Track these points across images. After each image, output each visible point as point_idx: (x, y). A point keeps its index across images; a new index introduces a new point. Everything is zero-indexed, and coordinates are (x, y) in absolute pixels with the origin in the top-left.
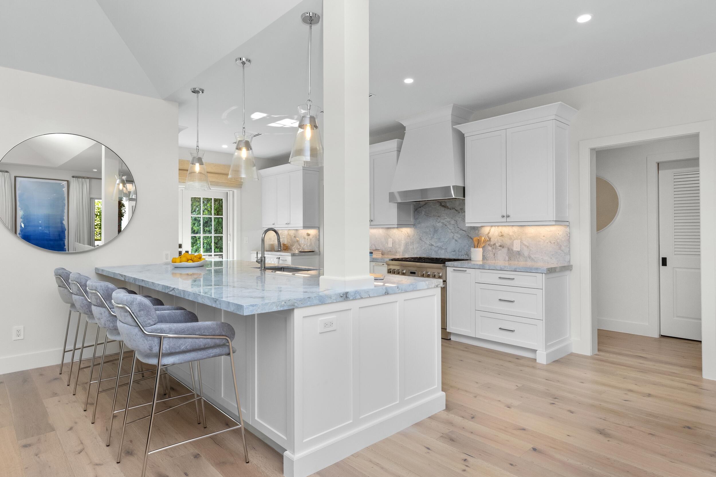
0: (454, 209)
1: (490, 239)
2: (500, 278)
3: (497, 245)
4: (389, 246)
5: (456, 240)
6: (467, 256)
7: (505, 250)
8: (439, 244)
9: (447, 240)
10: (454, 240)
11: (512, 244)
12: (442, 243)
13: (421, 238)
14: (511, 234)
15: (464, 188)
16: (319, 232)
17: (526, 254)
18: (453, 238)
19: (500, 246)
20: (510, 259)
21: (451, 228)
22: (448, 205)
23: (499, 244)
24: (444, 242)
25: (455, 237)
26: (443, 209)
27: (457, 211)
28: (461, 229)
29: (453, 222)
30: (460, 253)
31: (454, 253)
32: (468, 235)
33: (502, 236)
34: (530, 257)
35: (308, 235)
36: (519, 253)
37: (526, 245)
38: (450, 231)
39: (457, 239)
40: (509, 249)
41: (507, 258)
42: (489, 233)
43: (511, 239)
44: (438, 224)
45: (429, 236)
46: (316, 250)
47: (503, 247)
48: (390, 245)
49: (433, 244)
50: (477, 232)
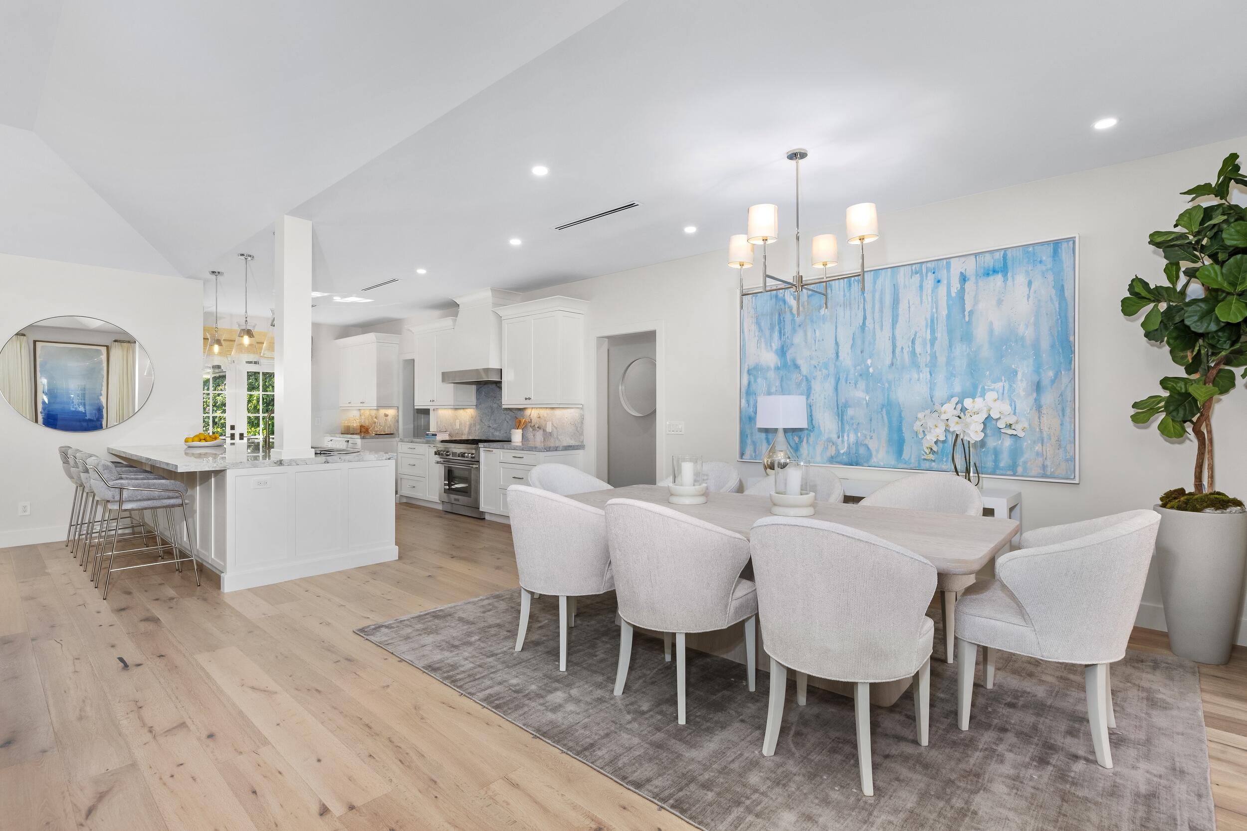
1: (531, 420)
2: (514, 457)
3: (536, 426)
5: (507, 422)
6: (509, 438)
7: (541, 432)
8: (495, 426)
9: (500, 421)
11: (546, 426)
12: (497, 425)
13: (481, 419)
14: (545, 416)
15: (501, 369)
16: (398, 412)
17: (555, 433)
19: (538, 427)
24: (498, 423)
28: (499, 411)
32: (516, 417)
33: (539, 417)
34: (557, 438)
35: (386, 415)
36: (550, 434)
37: (555, 427)
38: (503, 413)
39: (508, 420)
40: (544, 430)
41: (543, 439)
42: (530, 414)
43: (545, 420)
45: (488, 417)
46: (395, 432)
47: (540, 429)
48: (458, 427)
49: (491, 425)
50: (522, 413)
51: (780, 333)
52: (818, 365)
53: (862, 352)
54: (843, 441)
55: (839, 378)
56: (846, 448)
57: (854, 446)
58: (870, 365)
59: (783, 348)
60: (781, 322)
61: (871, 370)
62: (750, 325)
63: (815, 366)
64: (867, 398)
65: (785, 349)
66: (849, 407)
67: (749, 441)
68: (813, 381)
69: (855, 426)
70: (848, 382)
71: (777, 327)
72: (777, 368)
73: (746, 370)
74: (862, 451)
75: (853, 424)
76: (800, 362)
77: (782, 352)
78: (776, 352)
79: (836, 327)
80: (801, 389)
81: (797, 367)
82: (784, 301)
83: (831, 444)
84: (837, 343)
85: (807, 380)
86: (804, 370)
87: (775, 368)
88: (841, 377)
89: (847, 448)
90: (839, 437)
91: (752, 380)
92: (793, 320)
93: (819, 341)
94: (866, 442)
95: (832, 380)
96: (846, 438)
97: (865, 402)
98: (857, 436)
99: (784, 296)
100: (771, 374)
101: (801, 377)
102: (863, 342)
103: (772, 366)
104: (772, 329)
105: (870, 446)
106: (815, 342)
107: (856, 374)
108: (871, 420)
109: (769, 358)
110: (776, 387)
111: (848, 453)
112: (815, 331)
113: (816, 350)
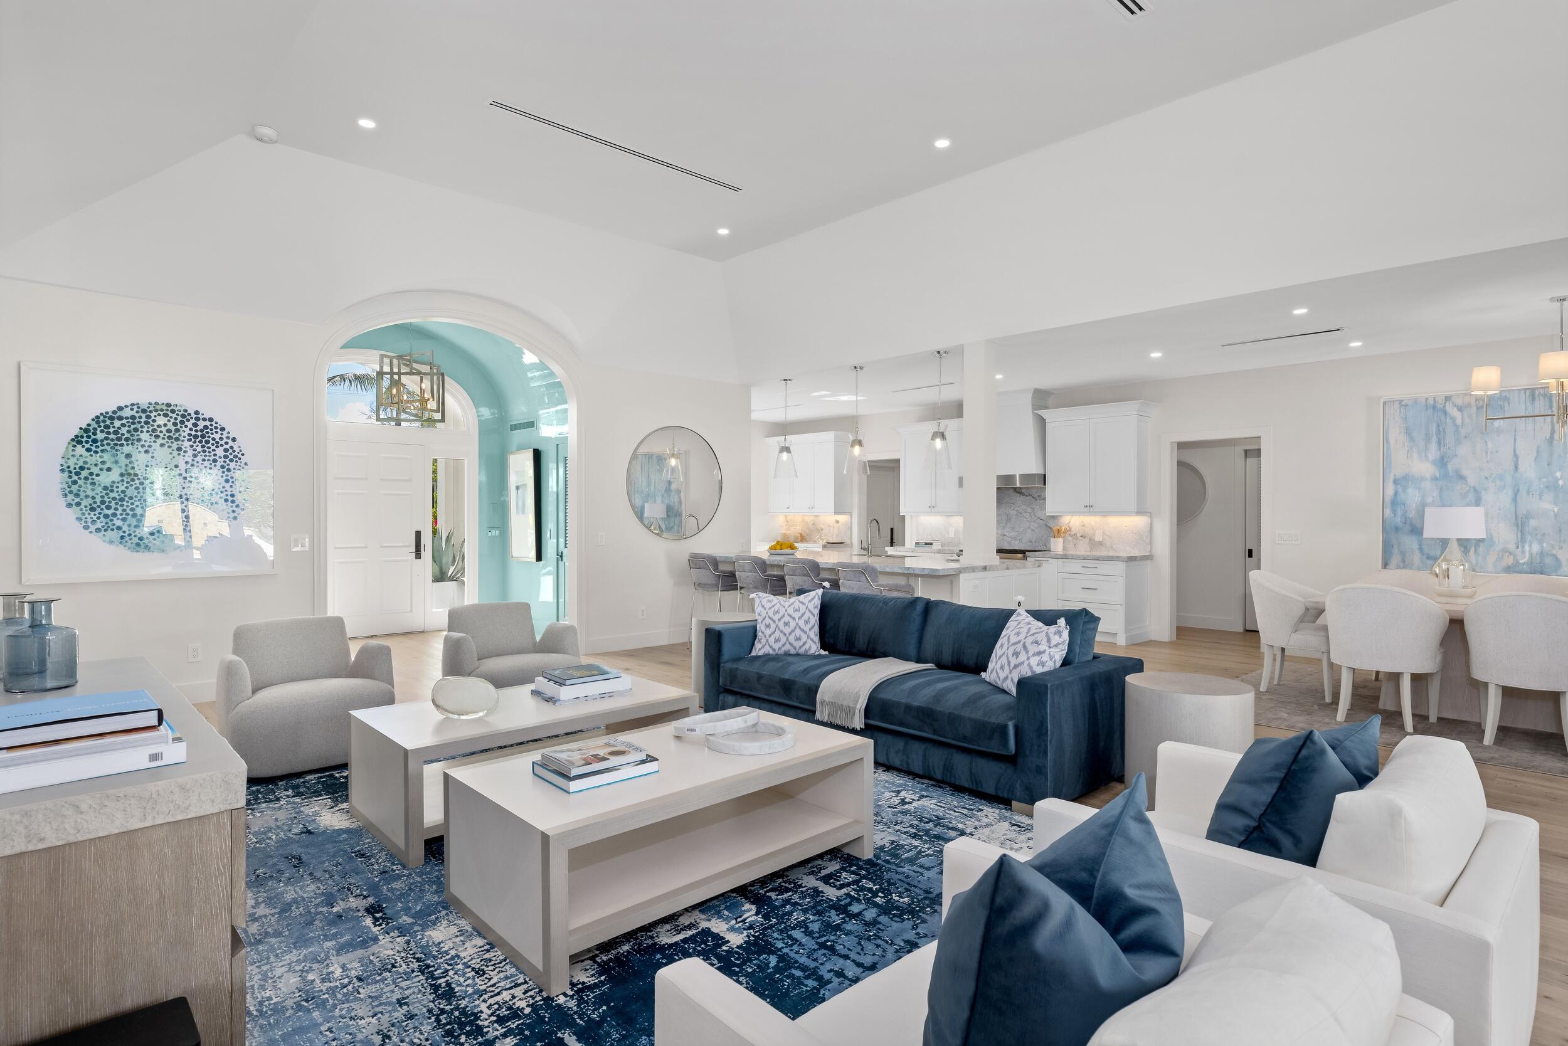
0: (1031, 495)
1: (1071, 529)
2: (1083, 567)
3: (1078, 534)
4: (950, 536)
5: (1033, 530)
6: (1045, 547)
7: (1087, 541)
8: (1013, 534)
9: (1022, 529)
10: (1030, 530)
11: (1094, 534)
14: (1093, 524)
15: (1045, 475)
16: (851, 518)
17: (1108, 544)
18: (1029, 527)
19: (1081, 536)
20: (1091, 549)
21: (1027, 517)
22: (1023, 491)
23: (1081, 534)
24: (1018, 531)
25: (1031, 526)
26: (1018, 495)
27: (1034, 498)
28: (1038, 518)
29: (1029, 510)
30: (1037, 544)
31: (1030, 544)
32: (1046, 525)
33: (1083, 525)
34: (1112, 547)
35: (837, 522)
36: (1100, 543)
37: (1107, 536)
38: (1026, 520)
39: (1034, 528)
40: (1090, 540)
41: (1089, 549)
42: (1069, 523)
43: (1092, 529)
44: (1012, 512)
45: (1001, 525)
46: (847, 540)
47: (1085, 538)
48: (952, 535)
49: (1005, 534)
50: (1056, 521)
51: (1439, 443)
52: (1490, 476)
53: (1548, 465)
54: (1523, 552)
55: (1518, 490)
56: (1527, 558)
57: (1538, 556)
58: (1559, 477)
59: (1443, 459)
60: (1440, 430)
61: (1561, 482)
62: (1396, 434)
63: (1487, 478)
64: (1556, 509)
65: (1445, 460)
66: (1532, 518)
67: (1395, 550)
68: (1483, 493)
69: (1539, 537)
70: (1531, 493)
71: (1435, 437)
72: (1435, 479)
73: (1392, 479)
74: (1548, 560)
75: (1536, 535)
76: (1465, 472)
77: (1442, 462)
78: (1434, 462)
79: (1515, 440)
80: (1468, 500)
81: (1461, 478)
82: (1445, 413)
83: (1507, 554)
84: (1516, 455)
85: (1475, 491)
86: (1472, 480)
87: (1432, 478)
88: (1521, 489)
89: (1529, 557)
90: (1518, 548)
91: (1400, 489)
92: (1457, 431)
93: (1491, 452)
94: (1554, 552)
95: (1509, 492)
96: (1527, 548)
97: (1552, 513)
98: (1542, 547)
99: (1445, 406)
100: (1427, 485)
101: (1468, 488)
102: (1551, 455)
103: (1428, 476)
104: (1428, 439)
105: (1558, 556)
106: (1487, 454)
107: (1542, 486)
108: (1560, 531)
109: (1423, 467)
110: (1433, 497)
111: (1531, 562)
112: (1486, 442)
113: (1488, 462)
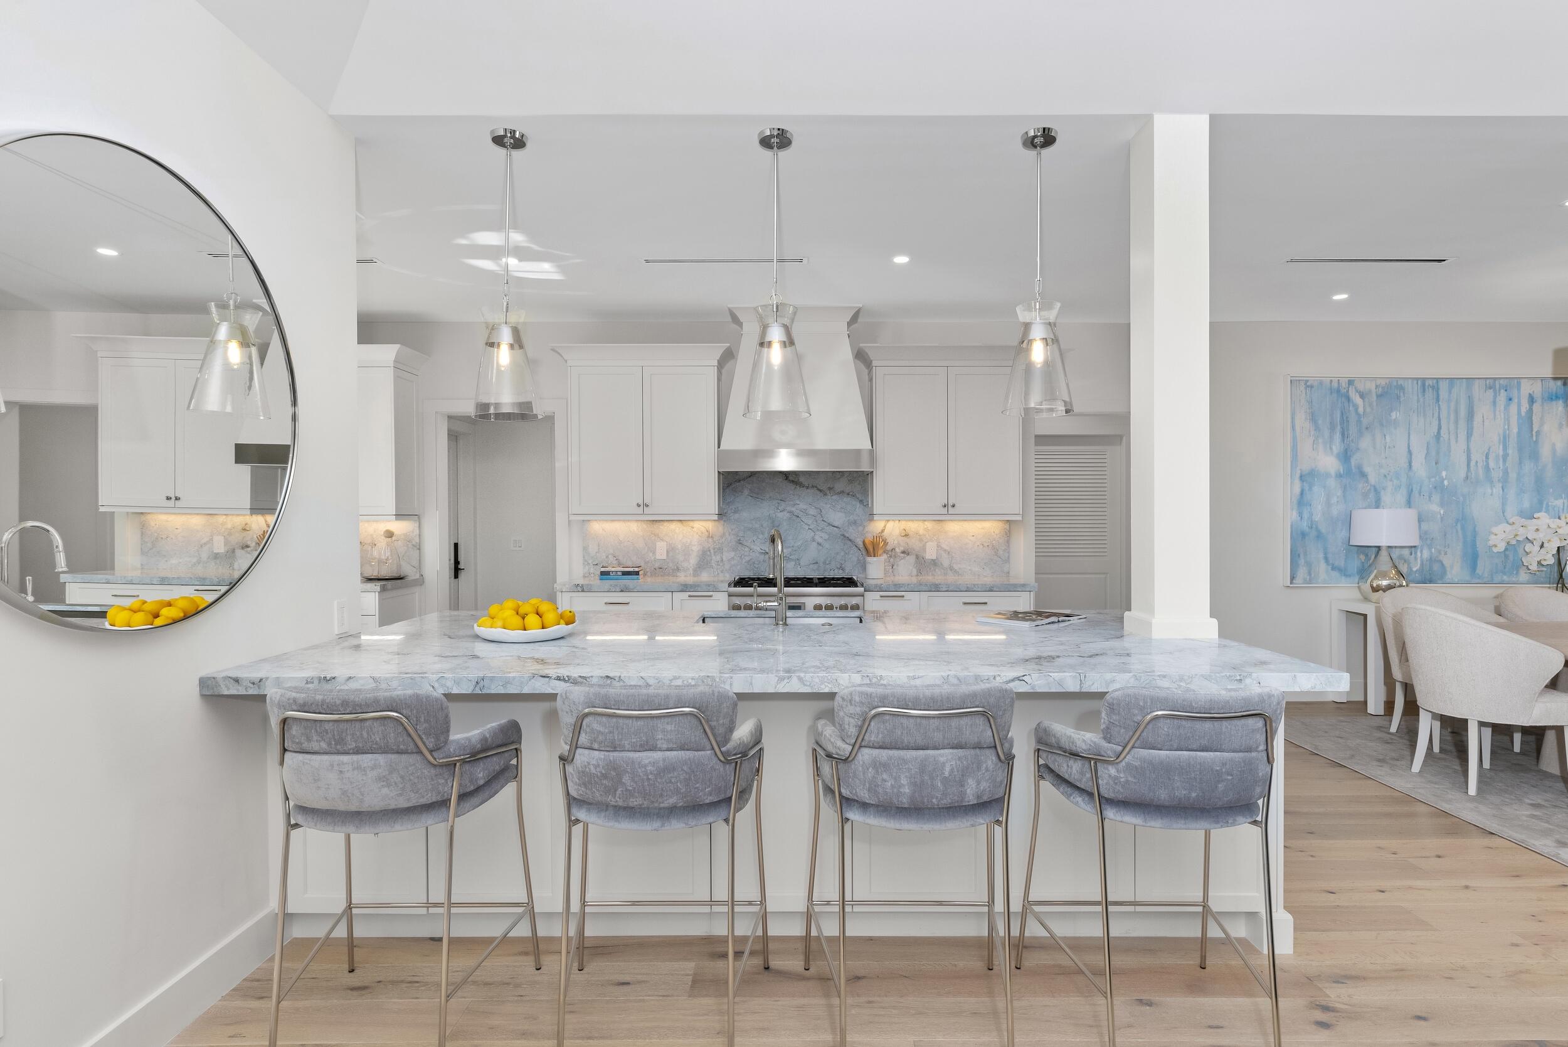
0: (816, 487)
1: (885, 541)
2: (965, 603)
3: (897, 550)
4: (658, 557)
5: (819, 544)
6: (841, 571)
7: (911, 559)
9: (799, 543)
10: (814, 544)
11: (924, 549)
13: (740, 540)
14: (921, 532)
16: (420, 527)
17: (946, 563)
18: (814, 540)
19: (903, 552)
20: (919, 572)
21: (810, 522)
22: (802, 479)
23: (902, 549)
24: (793, 547)
25: (817, 537)
26: (792, 486)
27: (821, 491)
28: (829, 524)
29: (812, 511)
30: (827, 566)
31: (816, 566)
32: (843, 535)
33: (906, 535)
34: (951, 568)
35: (395, 534)
36: (934, 563)
37: (945, 550)
38: (807, 527)
39: (820, 540)
40: (917, 557)
41: (915, 572)
42: (883, 531)
43: (921, 540)
44: (780, 515)
45: (761, 536)
47: (908, 554)
48: (661, 555)
50: (861, 528)
51: (1343, 434)
52: (1388, 474)
53: (1436, 463)
54: (1416, 558)
55: (1412, 490)
56: (1419, 565)
57: (1428, 563)
58: (1444, 477)
59: (1347, 453)
60: (1344, 420)
61: (1446, 483)
62: (1302, 420)
63: (1385, 476)
64: (1442, 512)
65: (1349, 453)
66: (1423, 521)
67: (1302, 561)
68: (1382, 493)
69: (1429, 542)
70: (1422, 494)
71: (1339, 427)
72: (1339, 476)
73: (1298, 475)
74: (1436, 567)
75: (1427, 539)
76: (1367, 469)
77: (1345, 456)
78: (1338, 456)
79: (1409, 434)
80: (1368, 500)
81: (1363, 475)
82: (1348, 399)
83: (1403, 562)
84: (1410, 452)
85: (1375, 490)
86: (1373, 478)
87: (1336, 475)
88: (1414, 490)
89: (1420, 565)
90: (1411, 554)
91: (1307, 487)
92: (1359, 422)
93: (1389, 447)
94: (1441, 558)
95: (1404, 491)
96: (1419, 554)
97: (1439, 516)
98: (1431, 553)
99: (1348, 391)
100: (1332, 483)
101: (1369, 488)
102: (1438, 453)
103: (1333, 472)
104: (1332, 428)
105: (1444, 562)
106: (1385, 448)
107: (1431, 486)
108: (1445, 535)
109: (1329, 462)
110: (1338, 497)
111: (1421, 571)
112: (1385, 436)
113: (1386, 458)
